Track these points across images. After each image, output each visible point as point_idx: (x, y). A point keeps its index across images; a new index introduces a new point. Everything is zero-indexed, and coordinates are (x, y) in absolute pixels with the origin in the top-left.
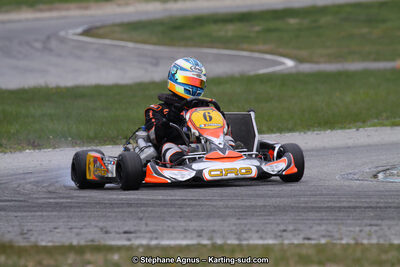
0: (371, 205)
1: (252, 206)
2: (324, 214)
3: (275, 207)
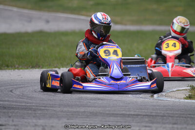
0: (147, 114)
1: (77, 111)
2: (119, 118)
3: (91, 113)
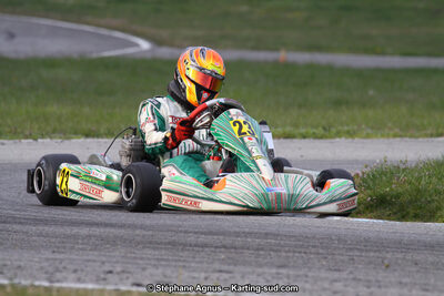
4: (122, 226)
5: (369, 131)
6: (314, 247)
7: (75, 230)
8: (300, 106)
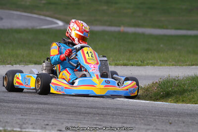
0: (98, 112)
3: (44, 110)
4: (52, 104)
5: (161, 63)
6: (138, 114)
7: (31, 106)
8: (130, 52)
